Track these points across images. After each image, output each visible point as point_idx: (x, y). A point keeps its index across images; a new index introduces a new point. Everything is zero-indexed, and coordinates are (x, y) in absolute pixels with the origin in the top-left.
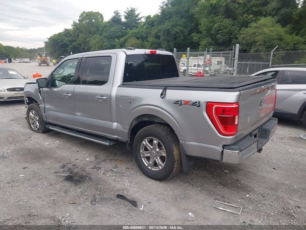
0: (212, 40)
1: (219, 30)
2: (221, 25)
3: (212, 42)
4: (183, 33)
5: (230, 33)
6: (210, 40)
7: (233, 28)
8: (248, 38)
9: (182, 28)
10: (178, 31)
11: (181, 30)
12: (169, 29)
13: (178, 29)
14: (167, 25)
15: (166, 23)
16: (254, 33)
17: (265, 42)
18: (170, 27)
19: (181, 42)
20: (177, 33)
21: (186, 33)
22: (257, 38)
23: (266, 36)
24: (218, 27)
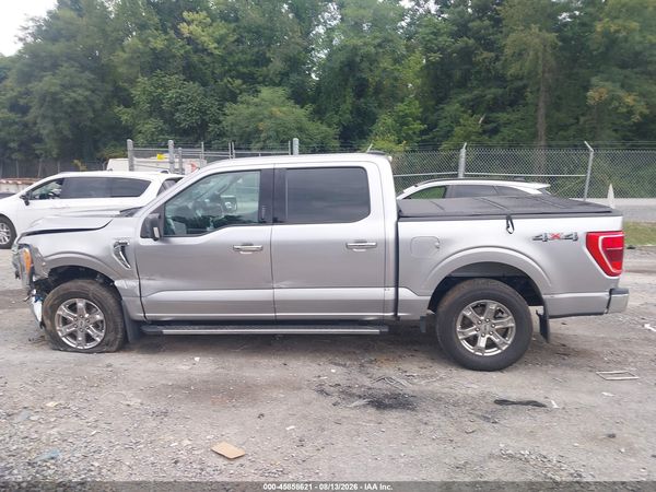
0: (164, 123)
1: (180, 104)
2: (181, 94)
3: (166, 127)
4: (91, 103)
5: (202, 111)
6: (161, 123)
7: (207, 102)
8: (243, 124)
9: (87, 93)
10: (80, 98)
11: (86, 97)
12: (56, 93)
13: (79, 94)
14: (48, 83)
15: (45, 79)
16: (253, 115)
17: (277, 132)
18: (58, 89)
19: (89, 123)
20: (77, 102)
21: (98, 105)
22: (261, 126)
23: (278, 122)
24: (177, 97)
